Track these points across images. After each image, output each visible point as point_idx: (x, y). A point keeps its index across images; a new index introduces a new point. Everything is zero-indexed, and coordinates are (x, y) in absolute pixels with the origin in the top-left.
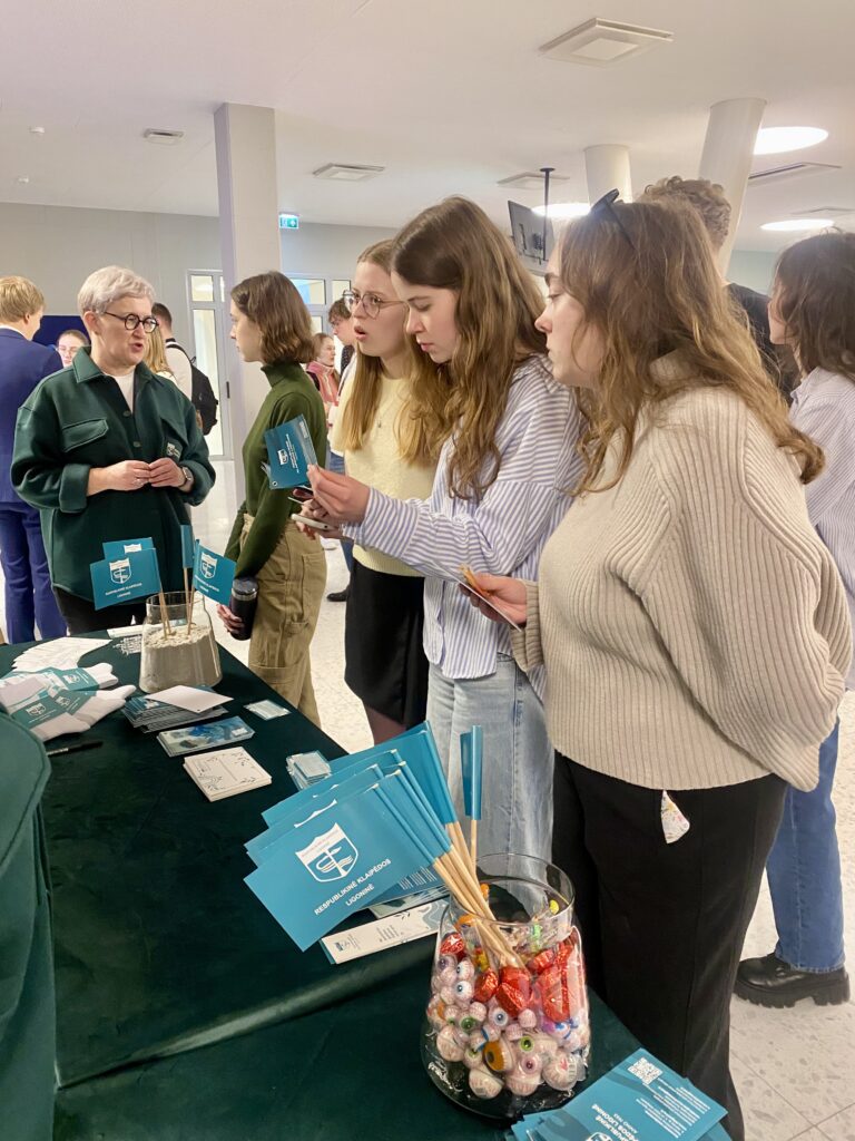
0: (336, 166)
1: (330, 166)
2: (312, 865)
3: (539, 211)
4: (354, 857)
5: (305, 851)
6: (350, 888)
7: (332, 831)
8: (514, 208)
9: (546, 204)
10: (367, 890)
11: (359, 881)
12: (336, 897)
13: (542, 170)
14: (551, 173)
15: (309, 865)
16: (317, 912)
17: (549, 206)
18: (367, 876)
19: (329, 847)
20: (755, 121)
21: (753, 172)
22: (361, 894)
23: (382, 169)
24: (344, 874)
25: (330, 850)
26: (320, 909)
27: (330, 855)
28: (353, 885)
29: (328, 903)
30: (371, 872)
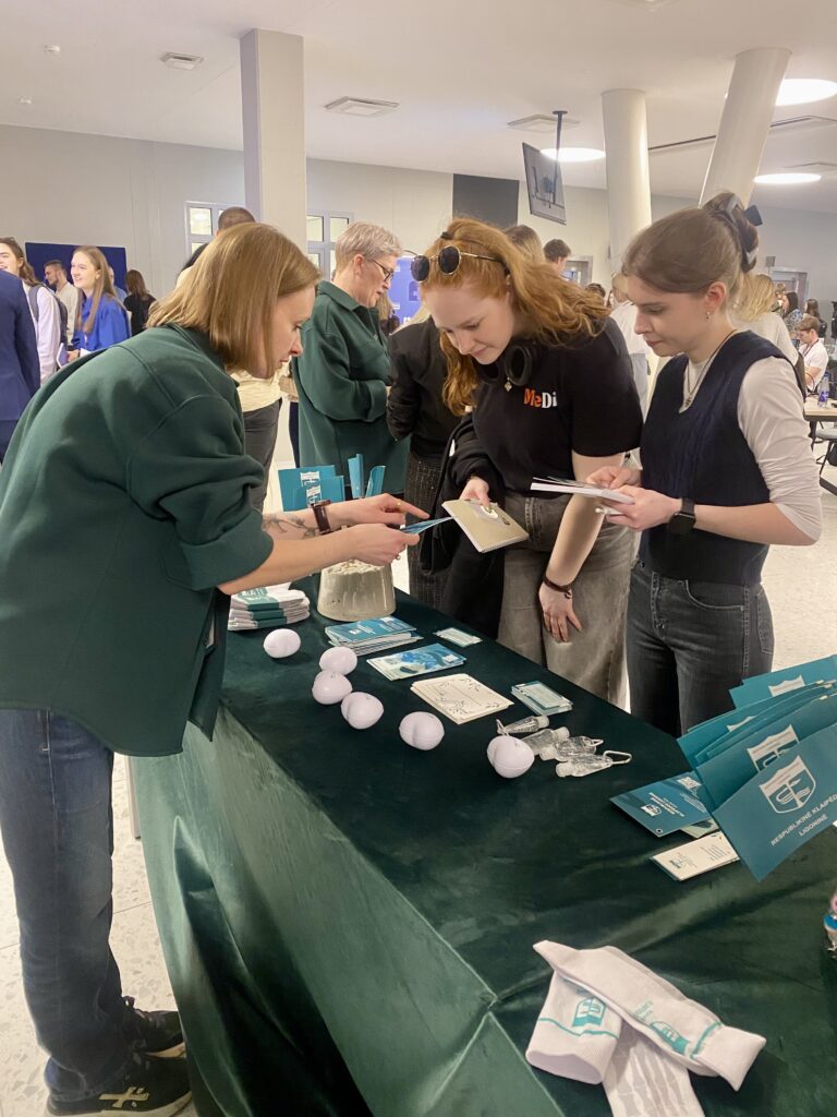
0: (352, 100)
1: (345, 99)
2: (773, 797)
3: (549, 153)
4: (811, 789)
5: (767, 784)
6: (804, 818)
7: (793, 764)
8: (528, 149)
9: (558, 147)
10: (820, 820)
11: (814, 811)
12: (791, 828)
13: (555, 113)
14: (563, 116)
15: (770, 797)
16: (773, 843)
17: (561, 149)
18: (822, 806)
19: (790, 779)
20: (780, 72)
21: (774, 120)
22: (815, 824)
23: (396, 105)
24: (800, 804)
25: (790, 782)
26: (777, 840)
27: (789, 787)
28: (808, 815)
29: (784, 833)
30: (826, 803)
